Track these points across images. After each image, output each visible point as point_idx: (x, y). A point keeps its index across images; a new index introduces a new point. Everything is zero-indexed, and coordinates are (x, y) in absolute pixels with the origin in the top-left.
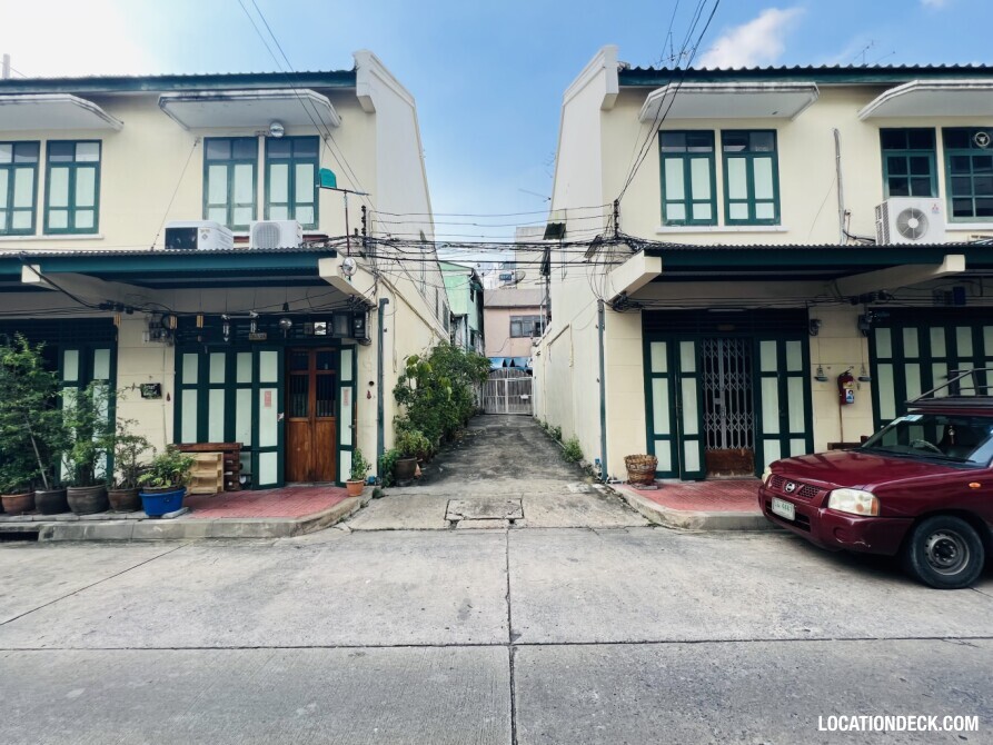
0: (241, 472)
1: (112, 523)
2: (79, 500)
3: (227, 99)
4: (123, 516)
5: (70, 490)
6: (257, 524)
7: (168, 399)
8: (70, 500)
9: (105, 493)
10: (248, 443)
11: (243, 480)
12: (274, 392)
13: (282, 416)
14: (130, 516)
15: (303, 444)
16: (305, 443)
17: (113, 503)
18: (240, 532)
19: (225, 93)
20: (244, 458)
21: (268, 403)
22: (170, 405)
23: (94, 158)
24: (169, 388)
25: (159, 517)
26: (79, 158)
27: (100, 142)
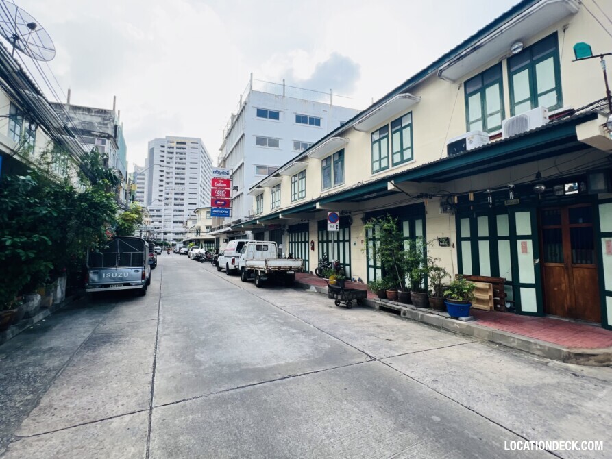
0: (506, 299)
1: (432, 315)
2: (416, 299)
3: (479, 47)
4: (437, 313)
5: (412, 293)
6: (530, 343)
7: (454, 247)
8: (412, 298)
9: (427, 298)
10: (509, 278)
11: (508, 305)
12: (529, 242)
13: (538, 261)
14: (441, 314)
15: (560, 284)
16: (561, 284)
17: (431, 304)
18: (514, 344)
19: (477, 44)
20: (506, 289)
21: (525, 251)
22: (455, 251)
23: (409, 122)
24: (454, 240)
25: (457, 319)
26: (403, 125)
27: (411, 112)
